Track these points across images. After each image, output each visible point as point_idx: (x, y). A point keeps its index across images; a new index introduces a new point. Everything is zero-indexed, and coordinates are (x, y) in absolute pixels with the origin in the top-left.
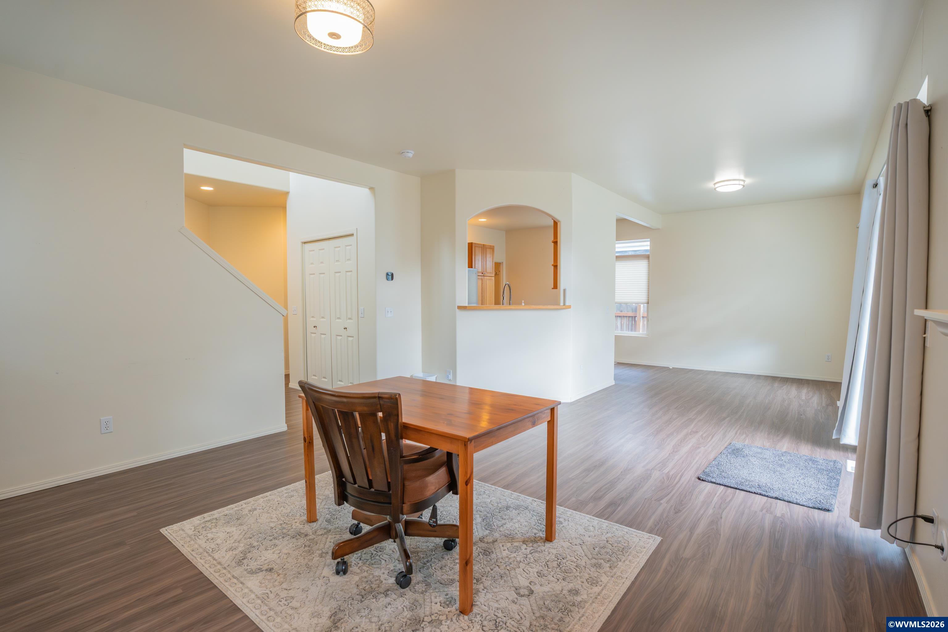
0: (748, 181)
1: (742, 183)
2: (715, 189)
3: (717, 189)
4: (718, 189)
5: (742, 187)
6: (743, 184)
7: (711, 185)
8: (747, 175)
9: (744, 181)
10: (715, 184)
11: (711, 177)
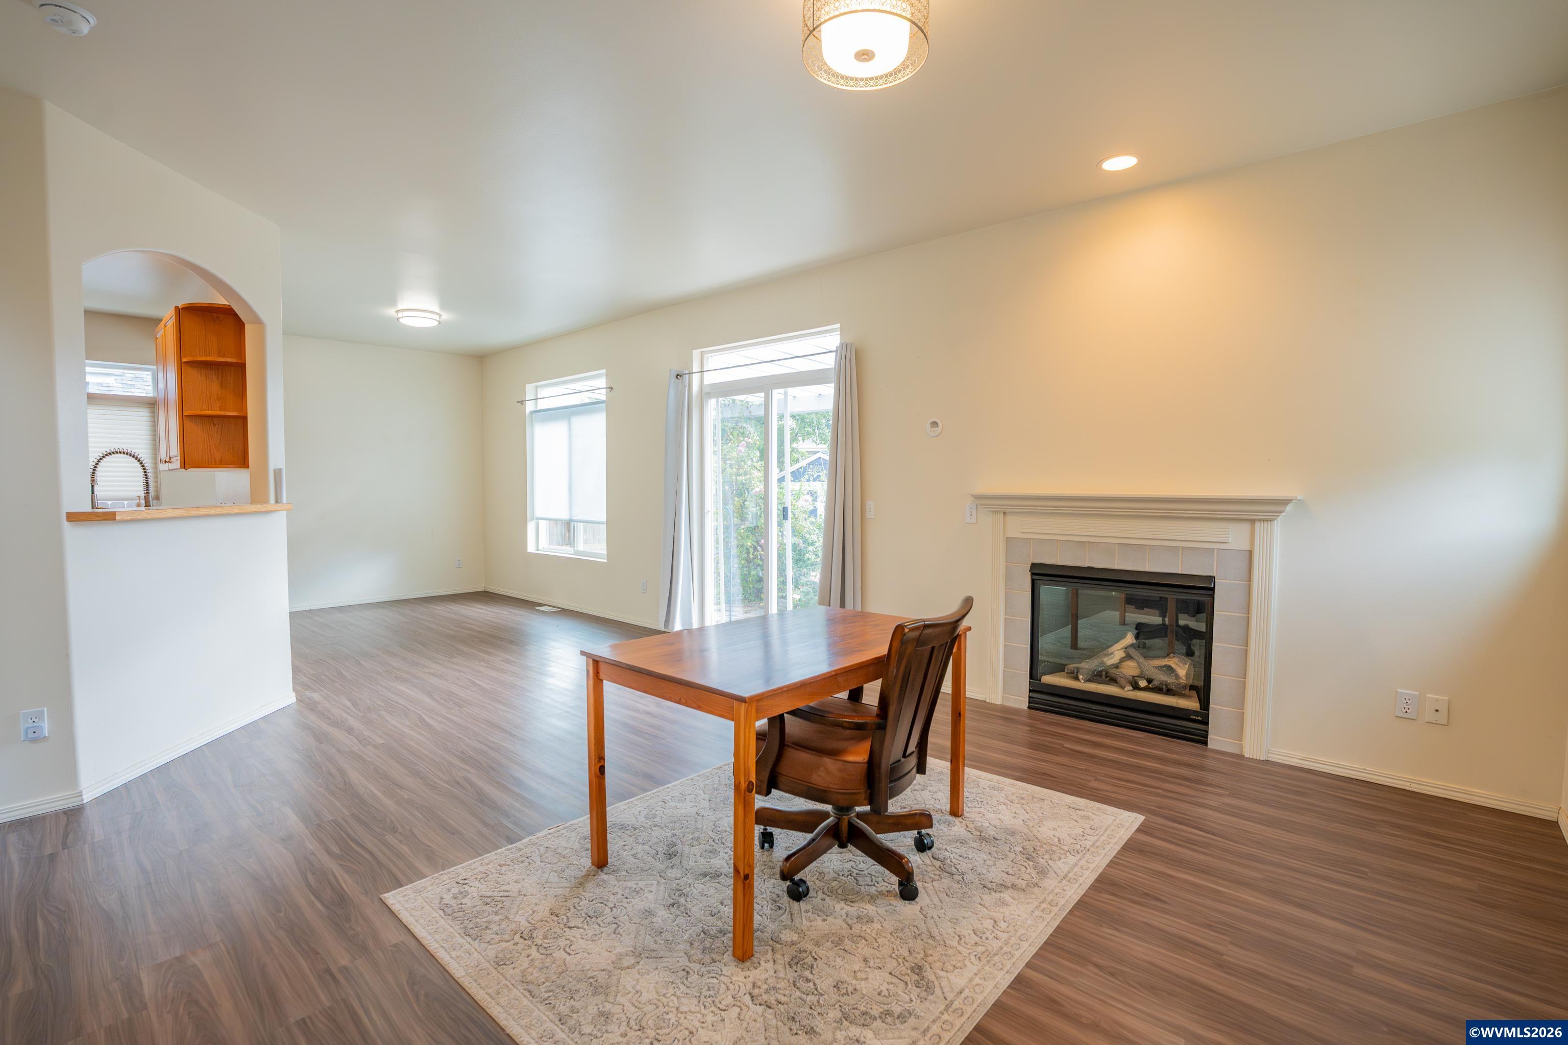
0: (445, 316)
1: (437, 317)
2: (398, 319)
3: (400, 320)
4: (402, 321)
5: (436, 323)
6: (438, 319)
7: (391, 312)
8: (444, 305)
9: (440, 315)
10: (397, 312)
11: (392, 300)
